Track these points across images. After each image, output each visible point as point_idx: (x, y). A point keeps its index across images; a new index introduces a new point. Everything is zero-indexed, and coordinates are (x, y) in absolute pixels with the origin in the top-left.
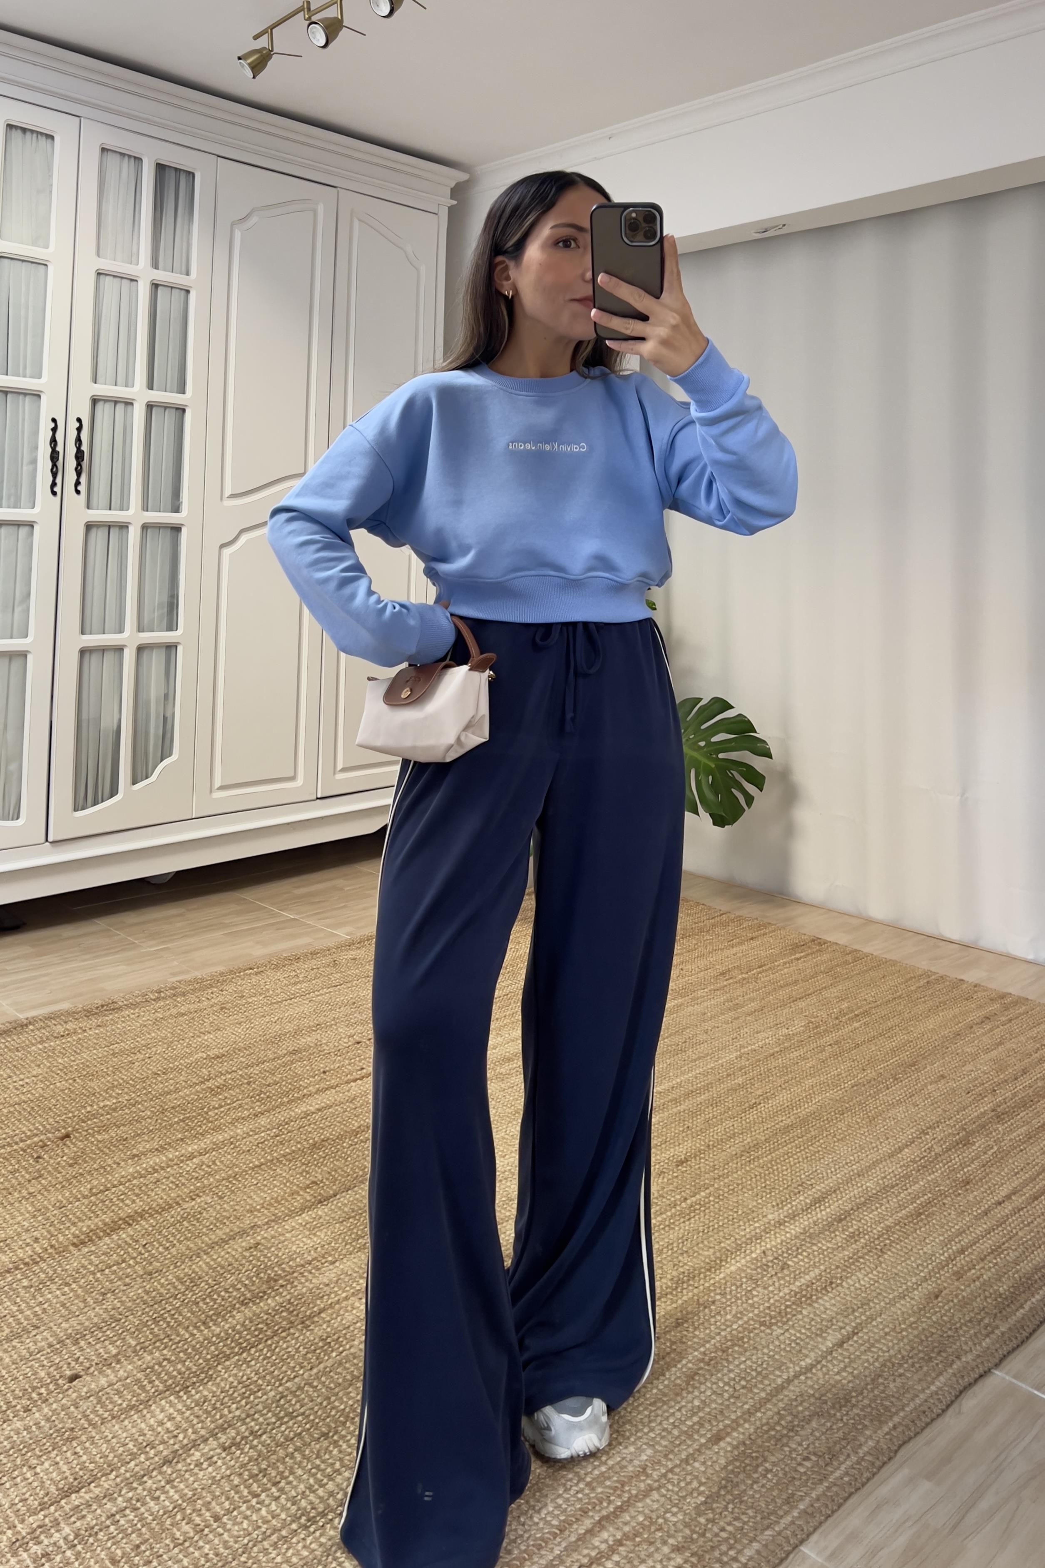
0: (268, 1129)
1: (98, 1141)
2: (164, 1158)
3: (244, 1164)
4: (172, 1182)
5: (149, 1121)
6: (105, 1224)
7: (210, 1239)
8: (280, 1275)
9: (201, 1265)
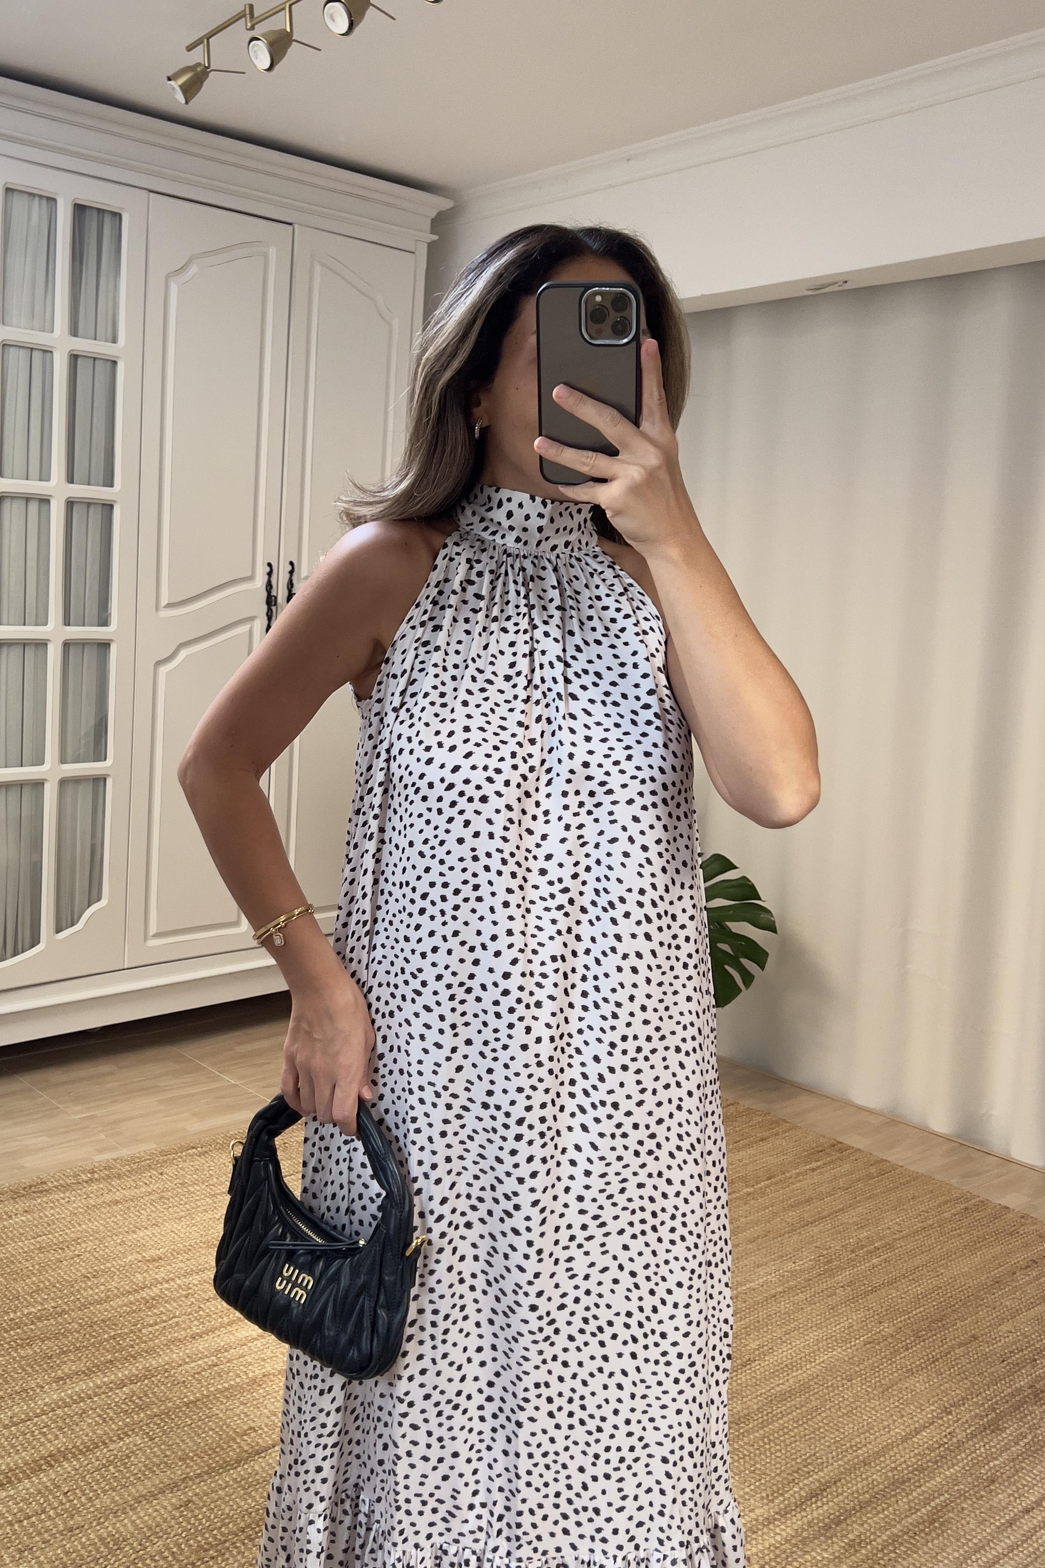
0: (206, 1356)
1: (22, 1357)
2: (91, 1384)
3: (179, 1398)
4: (99, 1416)
5: (77, 1335)
6: (26, 1464)
7: (137, 1491)
8: (210, 1543)
9: (125, 1525)
